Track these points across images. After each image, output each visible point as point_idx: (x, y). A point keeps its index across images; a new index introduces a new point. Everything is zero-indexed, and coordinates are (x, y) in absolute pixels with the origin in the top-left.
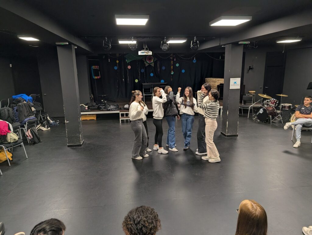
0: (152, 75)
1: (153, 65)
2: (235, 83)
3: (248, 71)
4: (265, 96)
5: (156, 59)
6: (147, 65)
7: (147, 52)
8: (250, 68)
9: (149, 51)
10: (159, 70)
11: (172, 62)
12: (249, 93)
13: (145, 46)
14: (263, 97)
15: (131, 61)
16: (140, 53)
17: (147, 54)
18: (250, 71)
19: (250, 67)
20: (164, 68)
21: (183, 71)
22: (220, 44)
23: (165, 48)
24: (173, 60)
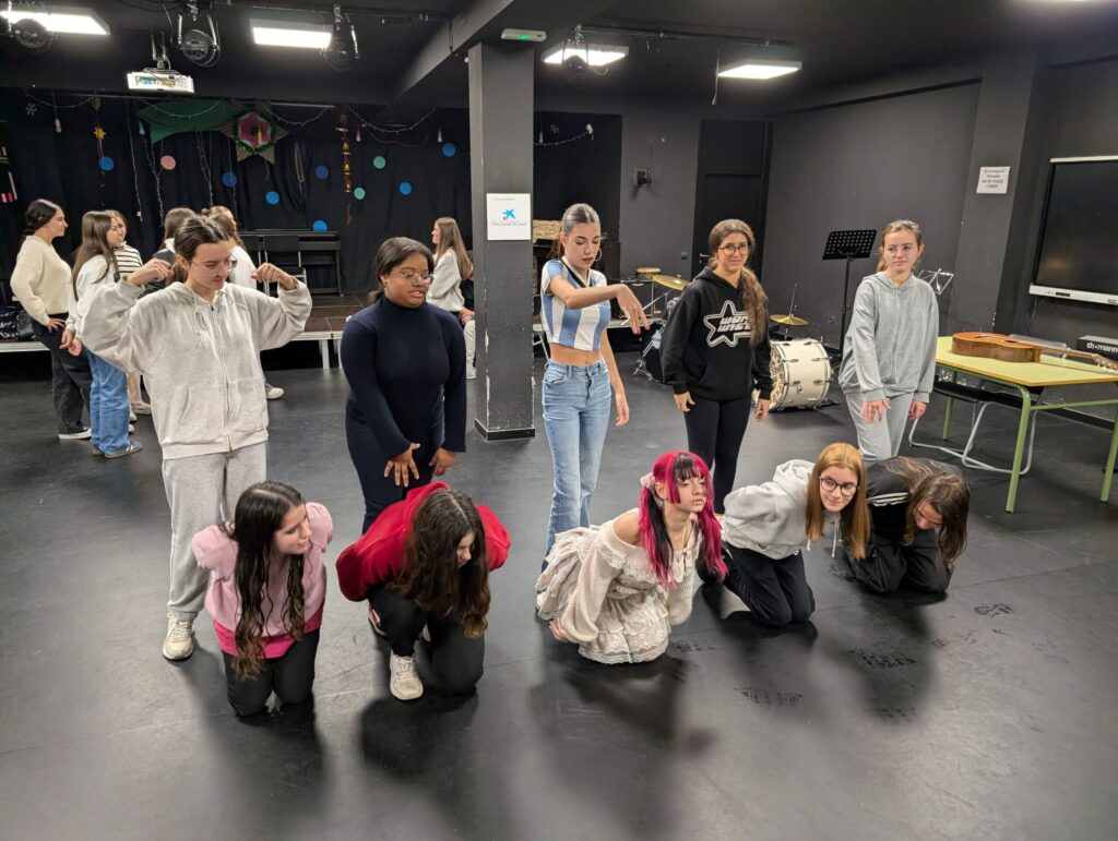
0: (272, 198)
1: (269, 156)
2: (509, 213)
4: (678, 282)
5: (282, 134)
6: (242, 154)
7: (167, 76)
9: (176, 77)
10: (302, 179)
11: (346, 146)
12: (637, 274)
13: (159, 53)
14: (669, 288)
16: (135, 81)
17: (166, 88)
20: (322, 172)
21: (405, 189)
23: (195, 47)
24: (351, 137)
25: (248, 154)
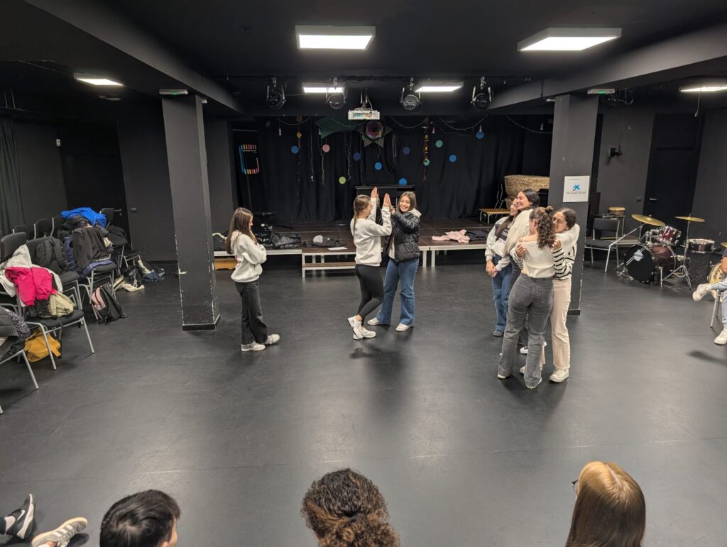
0: (378, 166)
1: (381, 143)
2: (577, 187)
3: (610, 158)
4: (649, 219)
5: (389, 130)
6: (367, 143)
7: (368, 112)
8: (614, 153)
9: (373, 112)
10: (395, 155)
11: (426, 136)
12: (609, 211)
13: (364, 100)
14: (643, 223)
15: (330, 133)
16: (351, 115)
17: (368, 118)
18: (614, 159)
19: (613, 150)
20: (406, 151)
21: (453, 158)
22: (542, 95)
23: (410, 104)
24: (429, 132)
25: (370, 142)
